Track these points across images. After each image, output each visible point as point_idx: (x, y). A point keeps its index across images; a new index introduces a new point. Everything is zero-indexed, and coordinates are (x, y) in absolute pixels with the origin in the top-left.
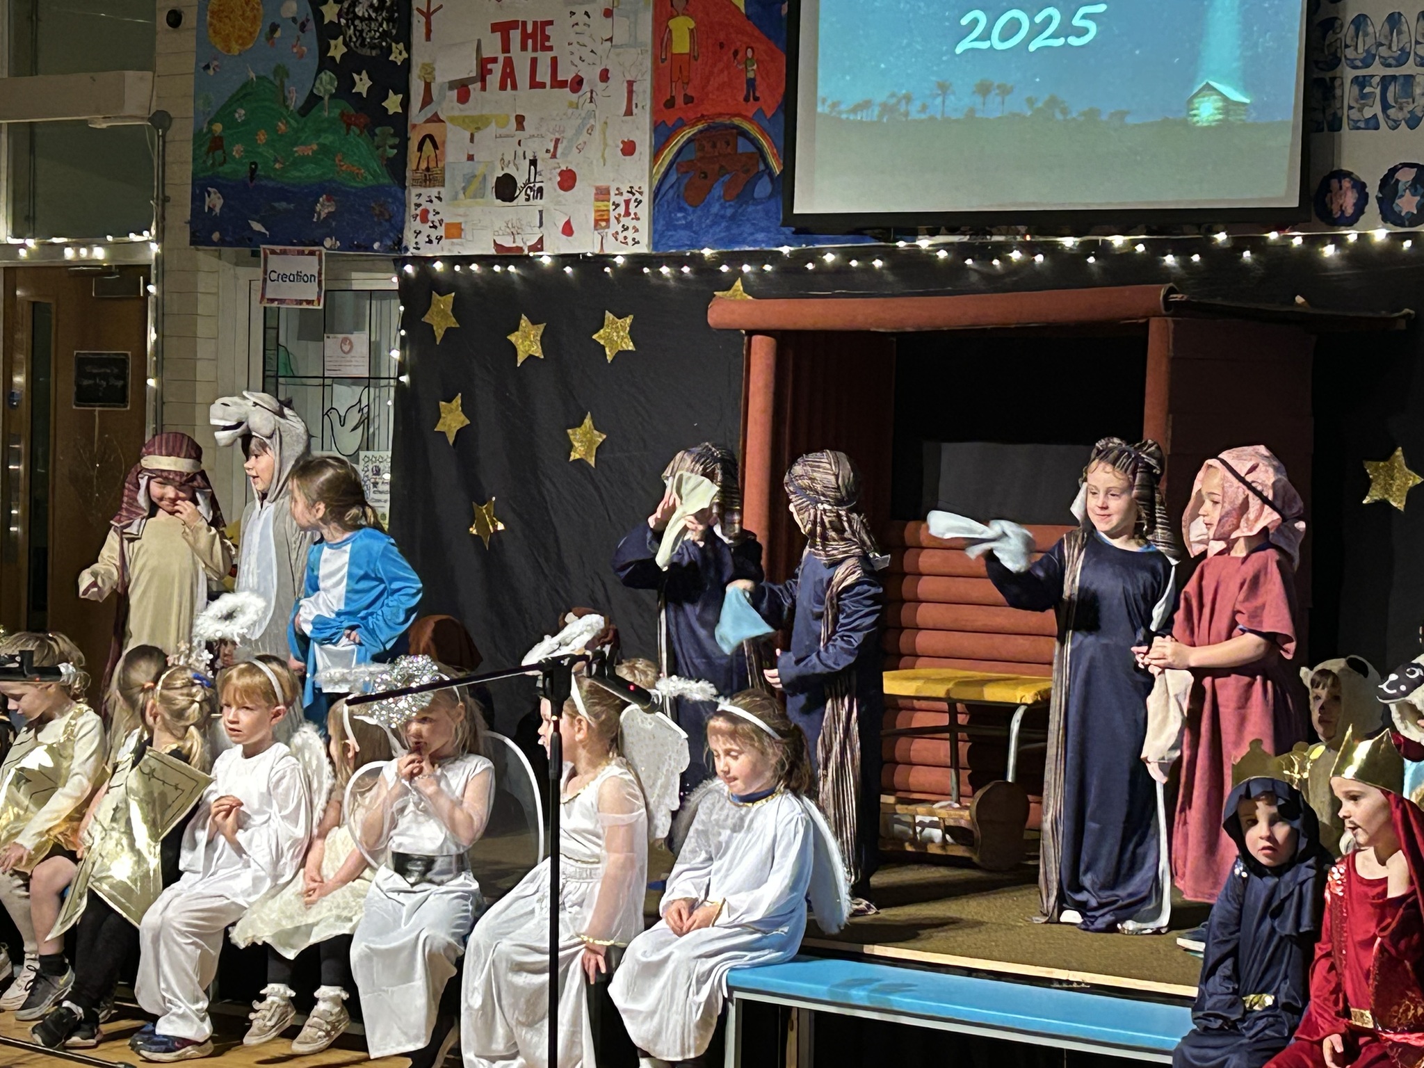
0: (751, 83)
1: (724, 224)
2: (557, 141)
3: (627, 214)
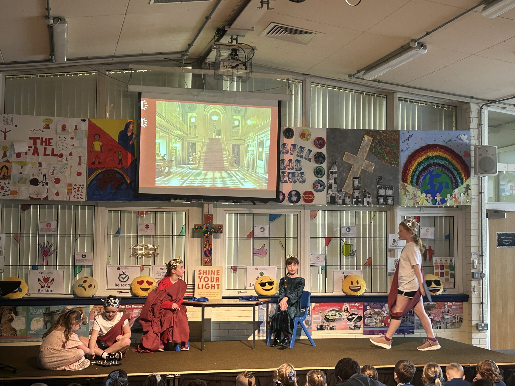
0: (120, 160)
1: (112, 195)
2: (54, 170)
3: (78, 191)
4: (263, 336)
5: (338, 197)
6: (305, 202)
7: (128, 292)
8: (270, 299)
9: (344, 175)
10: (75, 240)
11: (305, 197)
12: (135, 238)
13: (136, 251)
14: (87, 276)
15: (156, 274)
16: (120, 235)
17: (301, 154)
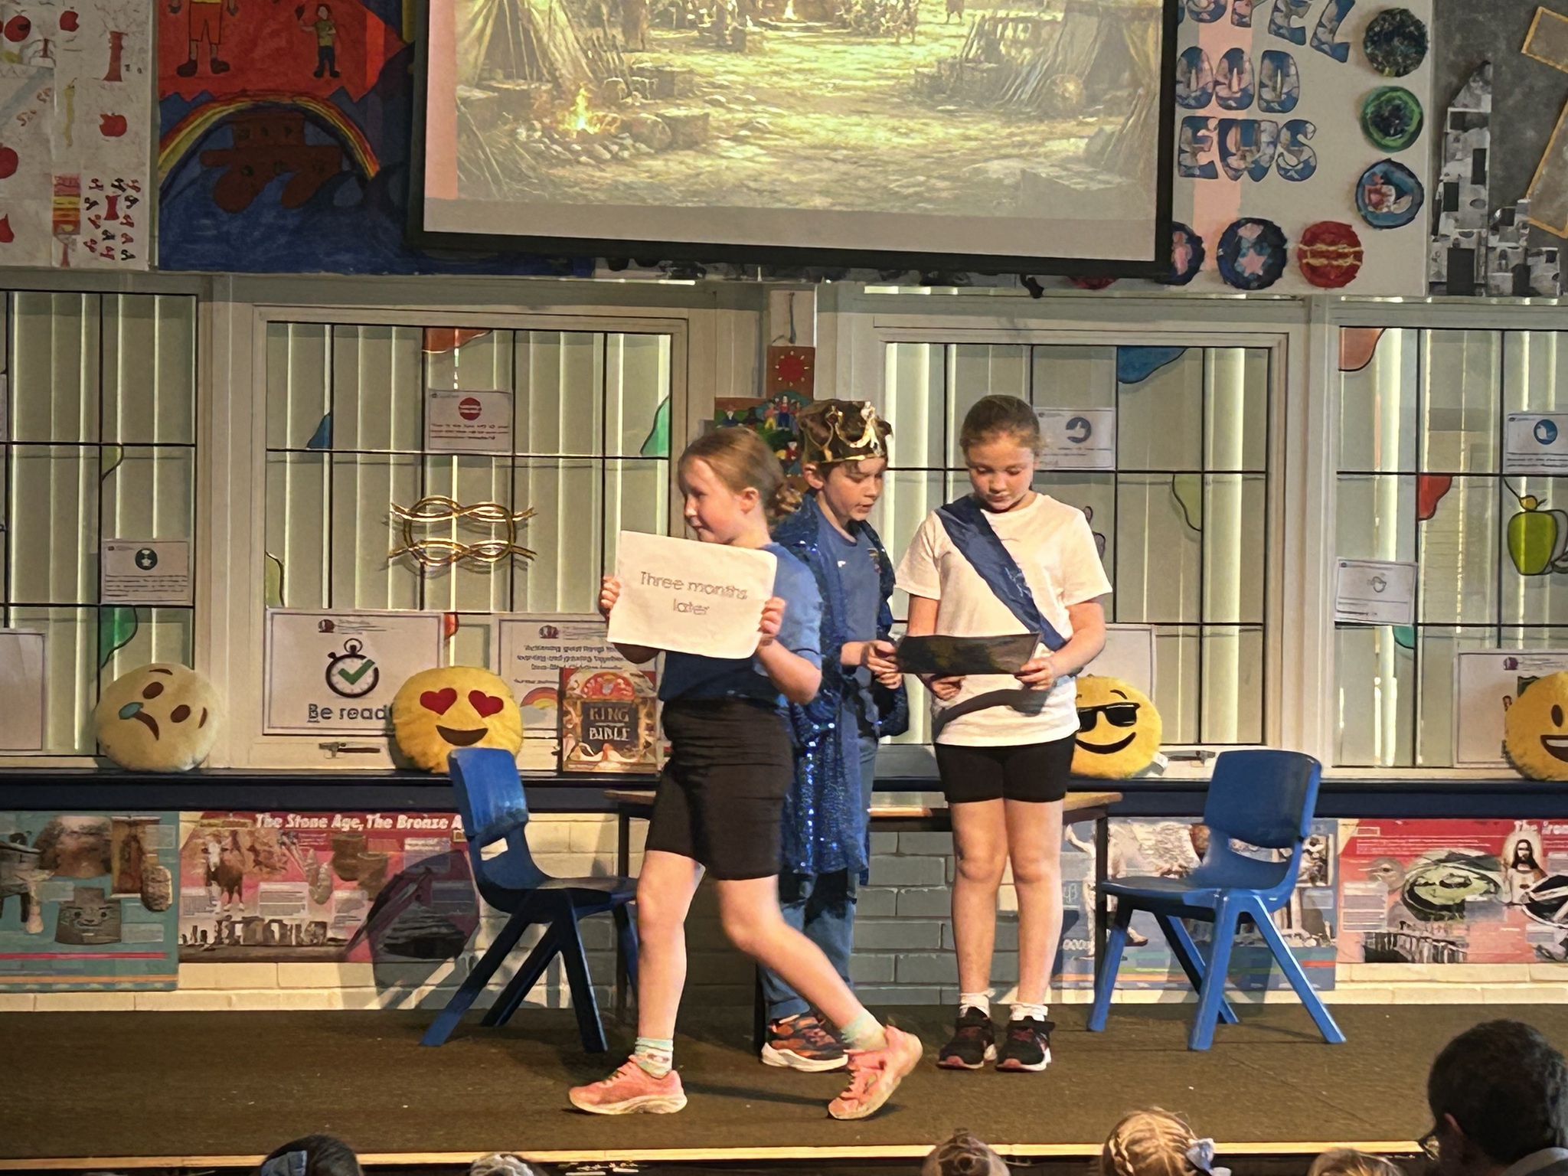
0: (327, 54)
1: (283, 240)
3: (112, 215)
4: (1078, 987)
5: (1491, 256)
6: (1313, 282)
7: (376, 751)
8: (1117, 796)
9: (1530, 134)
10: (102, 477)
11: (1316, 254)
12: (410, 469)
13: (416, 538)
14: (167, 664)
15: (519, 658)
16: (331, 453)
17: (1296, 22)
